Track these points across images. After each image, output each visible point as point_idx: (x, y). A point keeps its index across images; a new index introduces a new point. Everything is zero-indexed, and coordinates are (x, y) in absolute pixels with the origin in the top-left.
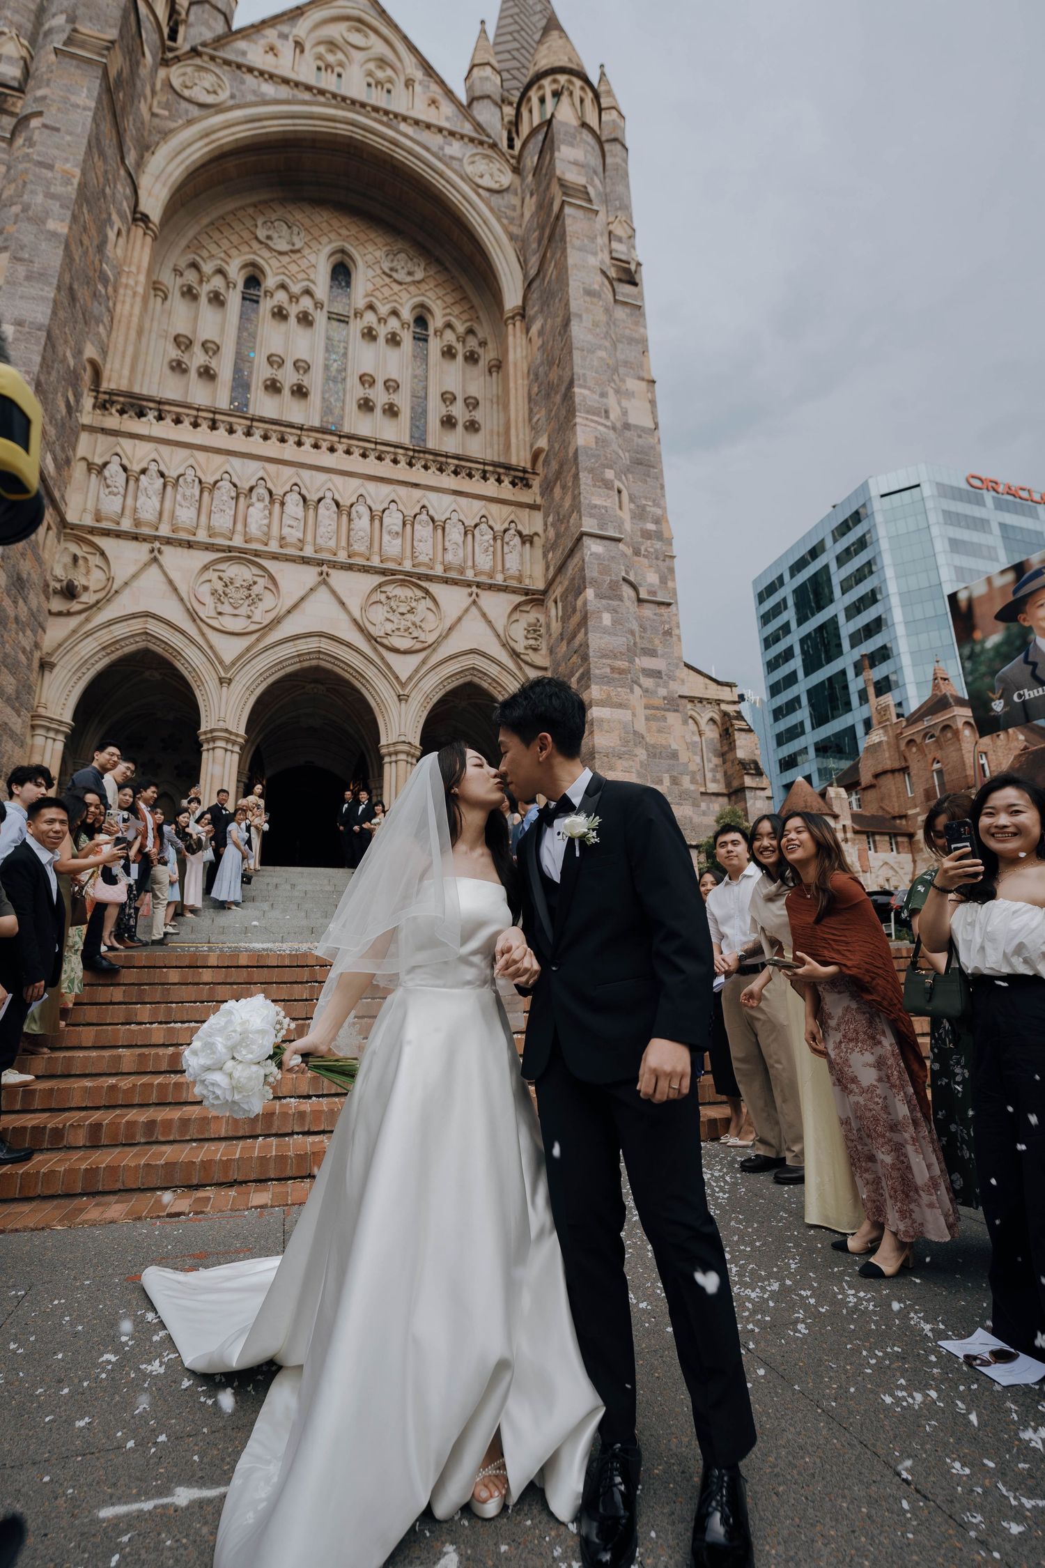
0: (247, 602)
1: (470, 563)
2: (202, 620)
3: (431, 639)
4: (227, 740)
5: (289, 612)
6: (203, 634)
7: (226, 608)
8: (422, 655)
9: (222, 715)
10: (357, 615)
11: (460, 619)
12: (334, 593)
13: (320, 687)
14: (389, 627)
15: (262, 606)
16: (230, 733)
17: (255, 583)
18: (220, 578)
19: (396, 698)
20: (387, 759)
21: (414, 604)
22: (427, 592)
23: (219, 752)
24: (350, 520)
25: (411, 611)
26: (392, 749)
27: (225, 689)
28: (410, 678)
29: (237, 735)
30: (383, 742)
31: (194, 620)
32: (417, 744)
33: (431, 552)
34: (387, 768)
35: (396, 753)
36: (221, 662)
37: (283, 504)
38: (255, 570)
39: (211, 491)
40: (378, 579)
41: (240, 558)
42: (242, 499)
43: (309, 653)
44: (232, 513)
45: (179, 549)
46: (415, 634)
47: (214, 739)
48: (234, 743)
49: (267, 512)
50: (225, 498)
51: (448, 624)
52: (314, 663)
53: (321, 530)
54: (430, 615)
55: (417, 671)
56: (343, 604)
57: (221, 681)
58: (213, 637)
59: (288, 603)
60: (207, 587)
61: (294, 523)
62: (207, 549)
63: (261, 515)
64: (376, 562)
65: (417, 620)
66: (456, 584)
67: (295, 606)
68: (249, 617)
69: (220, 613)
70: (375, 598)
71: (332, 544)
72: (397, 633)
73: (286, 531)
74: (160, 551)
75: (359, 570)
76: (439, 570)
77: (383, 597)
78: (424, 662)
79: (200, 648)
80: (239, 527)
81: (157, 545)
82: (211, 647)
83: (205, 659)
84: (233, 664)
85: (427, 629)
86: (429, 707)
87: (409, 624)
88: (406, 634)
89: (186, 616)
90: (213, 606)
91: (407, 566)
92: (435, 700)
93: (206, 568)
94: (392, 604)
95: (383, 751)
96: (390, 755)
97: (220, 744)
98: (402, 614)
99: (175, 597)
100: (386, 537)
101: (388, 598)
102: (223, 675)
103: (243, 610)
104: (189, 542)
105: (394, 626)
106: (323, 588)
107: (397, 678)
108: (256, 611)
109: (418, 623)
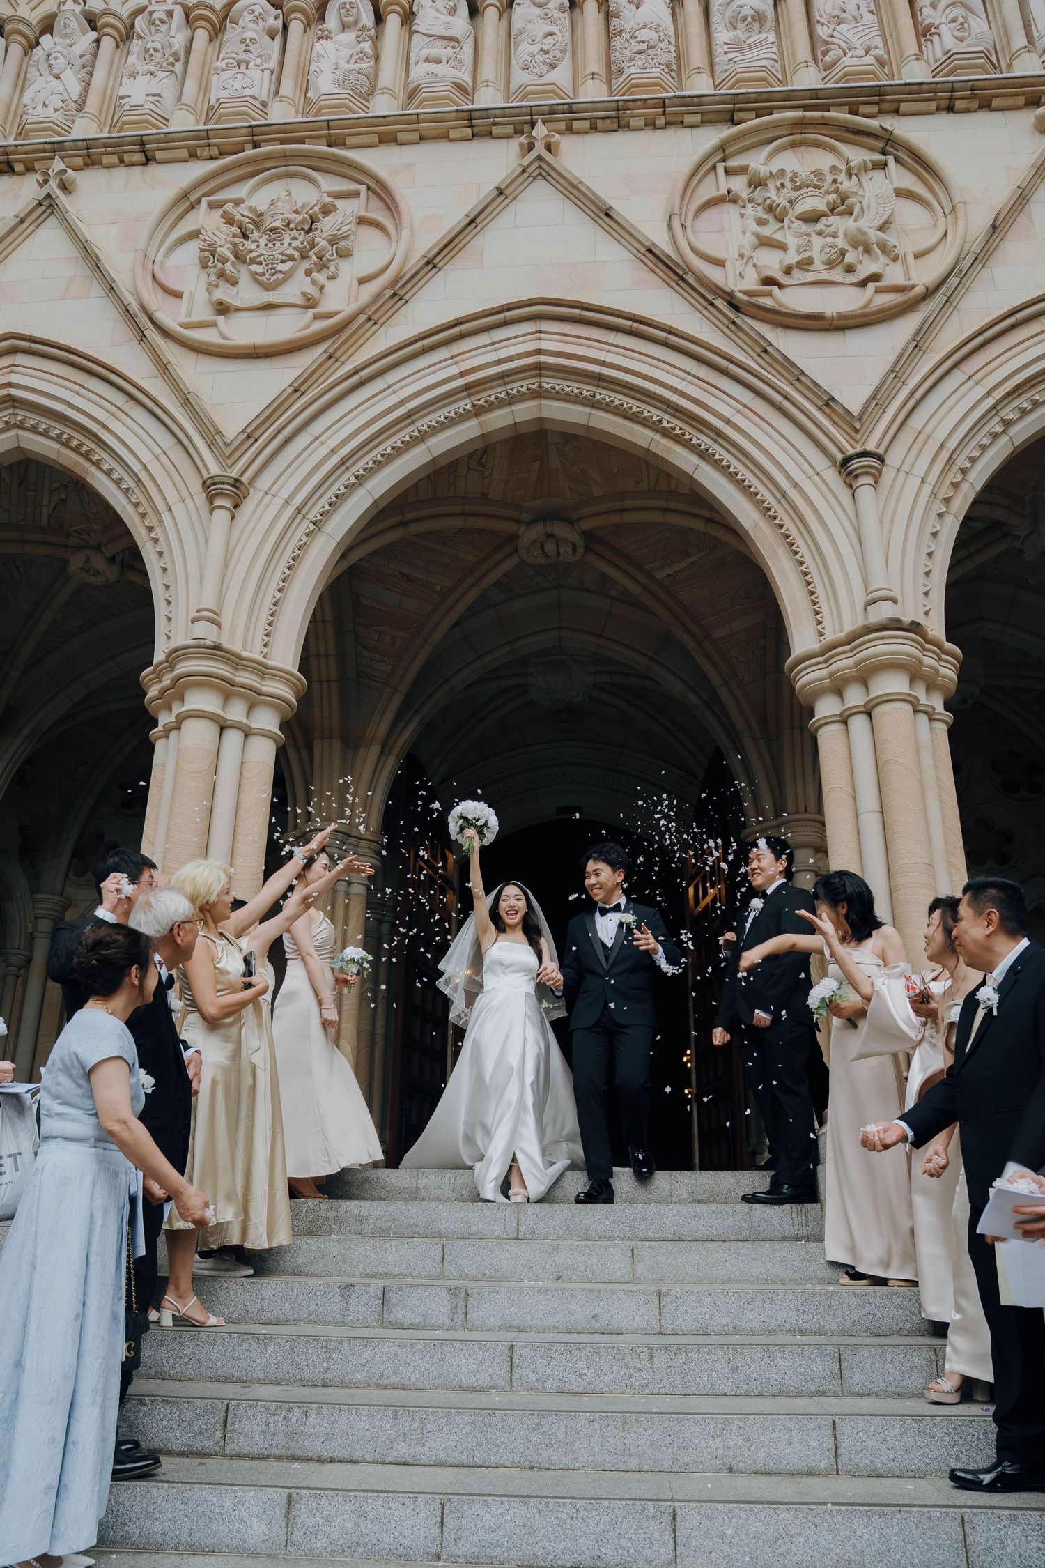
0: (306, 265)
1: (1019, 40)
2: (165, 333)
3: (924, 274)
4: (228, 690)
5: (430, 265)
6: (164, 368)
7: (246, 293)
8: (905, 328)
9: (209, 601)
10: (662, 242)
11: (1022, 198)
12: (575, 192)
13: (559, 529)
14: (771, 262)
15: (349, 270)
16: (236, 661)
17: (327, 210)
18: (230, 221)
19: (833, 477)
20: (826, 708)
21: (846, 185)
22: (888, 144)
23: (197, 734)
24: (608, 17)
25: (842, 206)
26: (844, 663)
27: (221, 516)
28: (876, 399)
29: (262, 670)
30: (802, 639)
31: (143, 337)
32: (936, 627)
33: (878, 41)
34: (829, 742)
35: (864, 676)
36: (212, 435)
37: (408, 17)
38: (329, 183)
39: (217, 31)
40: (711, 137)
41: (284, 156)
42: (296, 27)
43: (503, 376)
44: (273, 63)
45: (121, 172)
46: (863, 271)
47: (178, 690)
48: (254, 699)
49: (367, 46)
50: (249, 35)
51: (977, 221)
52: (524, 411)
53: (524, 50)
54: (909, 213)
55: (896, 373)
56: (605, 214)
57: (211, 488)
58: (193, 371)
59: (426, 243)
60: (191, 252)
61: (445, 51)
62: (193, 155)
63: (346, 53)
64: (700, 85)
65: (867, 224)
66: (986, 105)
67: (450, 246)
68: (309, 303)
69: (223, 309)
70: (708, 189)
71: (561, 76)
72: (799, 276)
73: (419, 71)
74: (64, 187)
75: (651, 124)
76: (916, 72)
77: (739, 185)
78: (918, 344)
79: (154, 411)
80: (287, 87)
81: (58, 165)
82: (186, 401)
83: (167, 441)
84: (249, 436)
85: (907, 247)
86: (962, 503)
87: (841, 243)
88: (837, 275)
89: (122, 331)
90: (201, 296)
91: (808, 79)
92: (979, 476)
93: (186, 201)
94: (772, 194)
95: (808, 678)
96: (837, 688)
97: (199, 700)
98: (812, 218)
99: (97, 290)
100: (723, 35)
101: (757, 183)
102: (215, 470)
103: (291, 292)
104: (142, 142)
105: (792, 258)
106: (540, 187)
107: (828, 403)
108: (330, 287)
109: (874, 235)
